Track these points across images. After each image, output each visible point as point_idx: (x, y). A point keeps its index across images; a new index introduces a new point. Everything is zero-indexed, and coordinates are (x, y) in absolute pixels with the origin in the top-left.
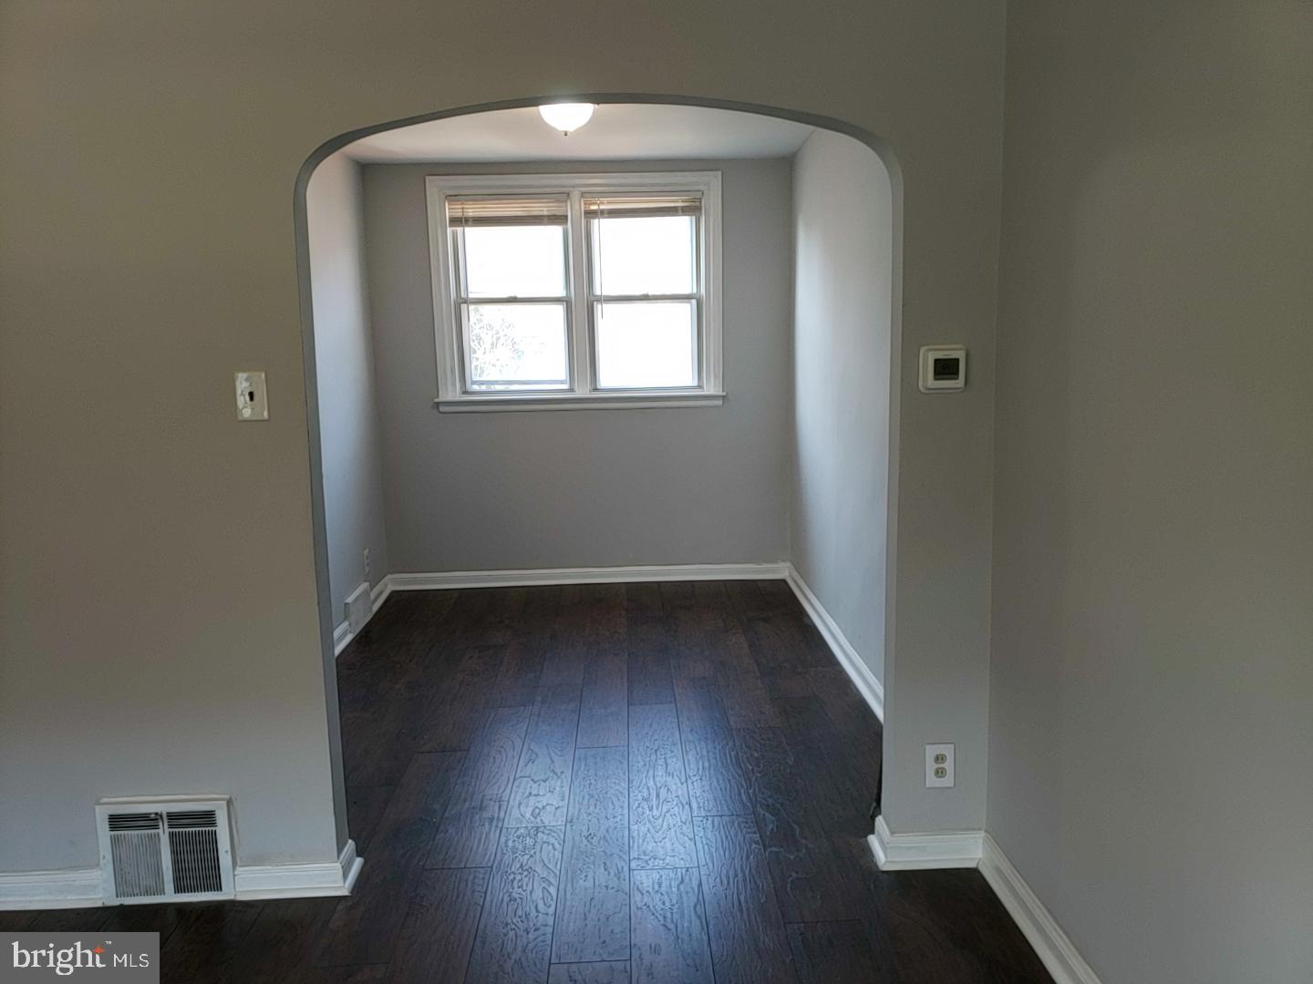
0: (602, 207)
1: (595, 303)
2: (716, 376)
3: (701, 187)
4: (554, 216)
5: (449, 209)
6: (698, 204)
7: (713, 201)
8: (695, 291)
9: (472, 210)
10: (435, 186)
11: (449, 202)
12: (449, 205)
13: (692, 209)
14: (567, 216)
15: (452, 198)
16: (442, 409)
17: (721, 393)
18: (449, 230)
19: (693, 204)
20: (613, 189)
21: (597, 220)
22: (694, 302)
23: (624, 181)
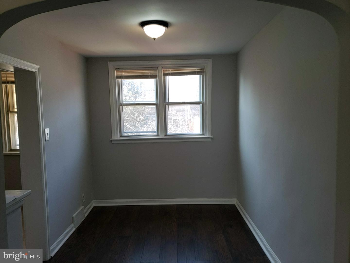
0: (169, 72)
1: (166, 105)
2: (209, 131)
3: (205, 65)
4: (152, 75)
5: (116, 73)
6: (203, 70)
7: (209, 70)
8: (201, 101)
9: (124, 73)
10: (111, 65)
11: (116, 70)
12: (116, 72)
13: (201, 72)
14: (157, 75)
15: (117, 69)
16: (113, 142)
17: (211, 137)
18: (116, 80)
19: (201, 70)
20: (173, 66)
21: (168, 77)
22: (201, 104)
23: (177, 63)
